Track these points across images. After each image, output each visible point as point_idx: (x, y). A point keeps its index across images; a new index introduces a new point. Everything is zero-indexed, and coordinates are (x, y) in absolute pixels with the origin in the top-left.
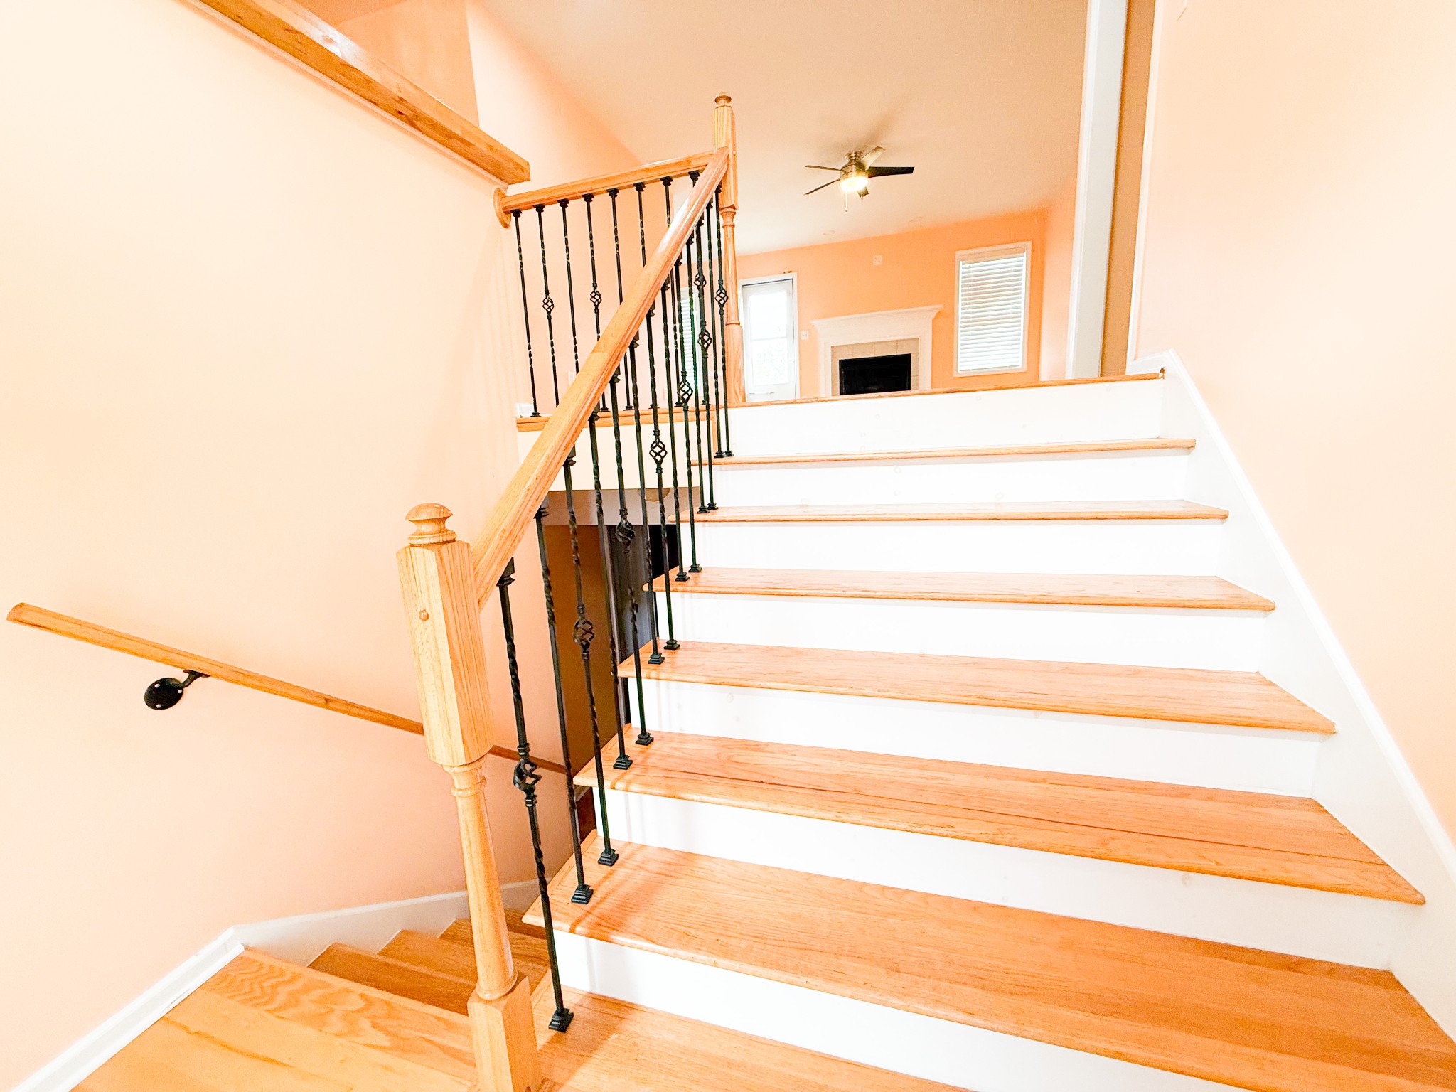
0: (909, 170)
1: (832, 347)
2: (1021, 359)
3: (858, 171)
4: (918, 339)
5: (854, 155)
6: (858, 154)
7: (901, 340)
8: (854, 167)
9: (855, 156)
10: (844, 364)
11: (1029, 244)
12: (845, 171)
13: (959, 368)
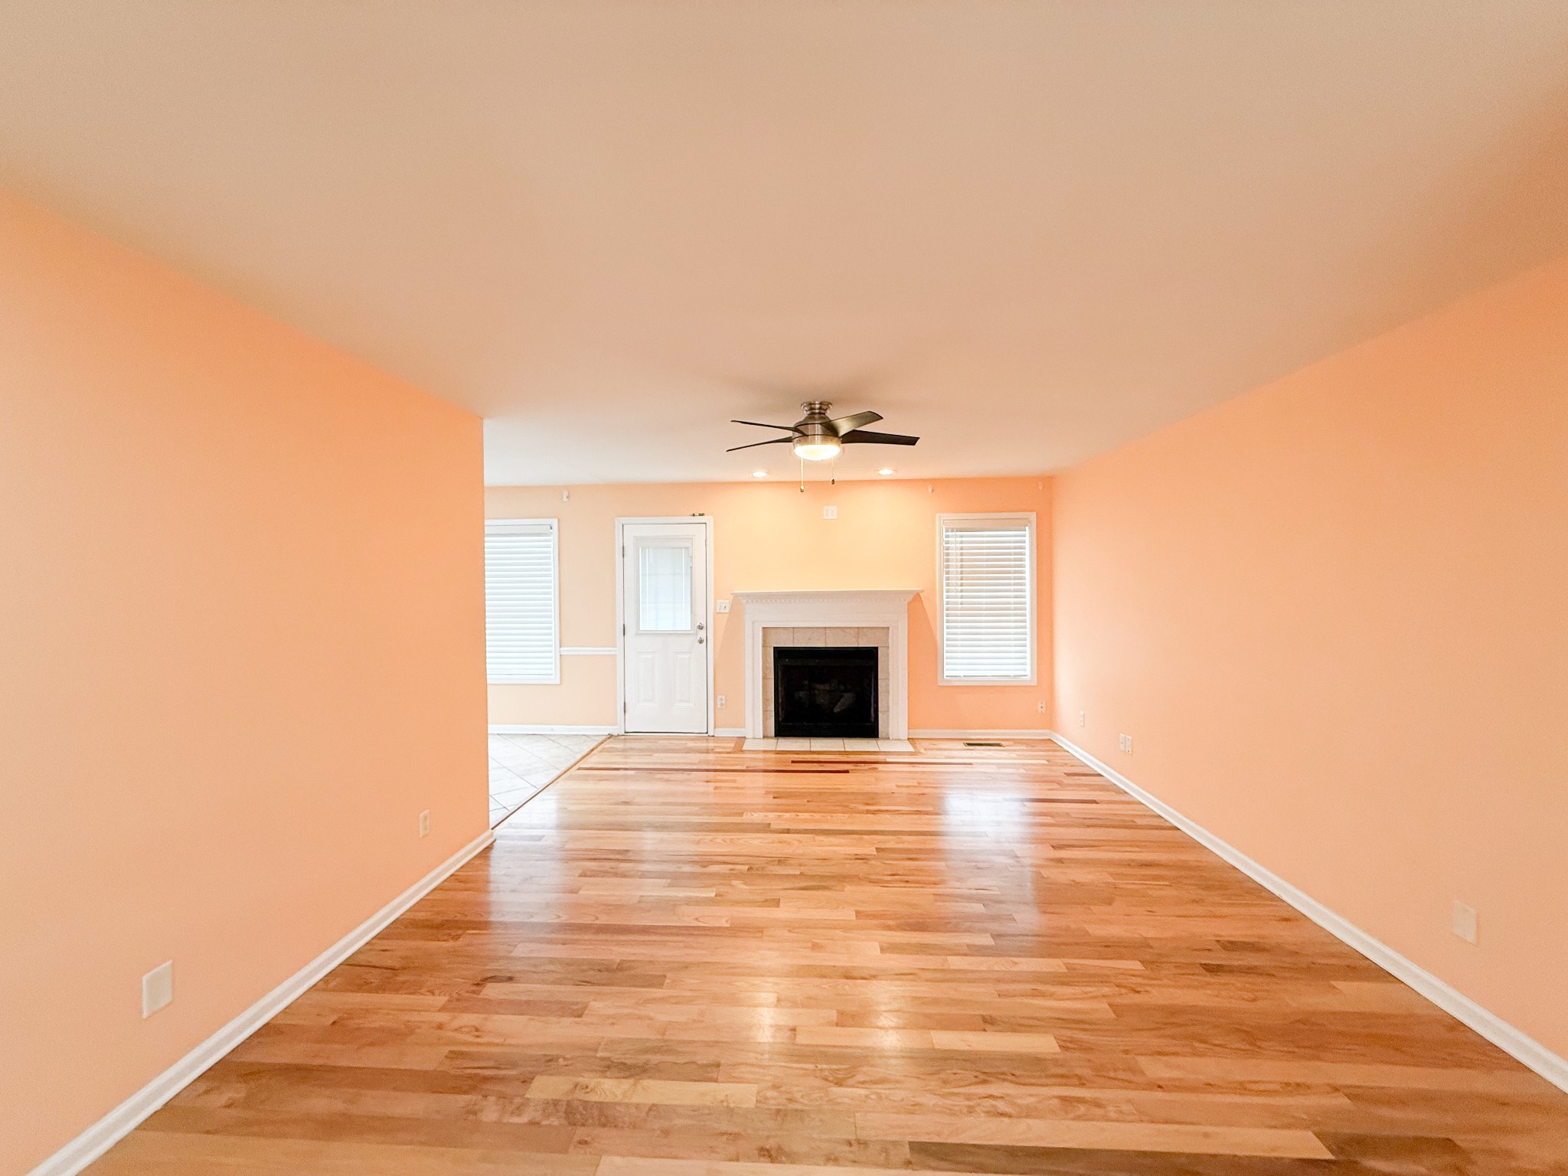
0: (911, 441)
1: (764, 628)
2: (1028, 667)
3: (824, 435)
4: (888, 628)
5: (817, 406)
6: (825, 405)
7: (863, 628)
8: (818, 429)
9: (820, 408)
10: (781, 654)
11: (1033, 516)
12: (801, 432)
13: (946, 673)
